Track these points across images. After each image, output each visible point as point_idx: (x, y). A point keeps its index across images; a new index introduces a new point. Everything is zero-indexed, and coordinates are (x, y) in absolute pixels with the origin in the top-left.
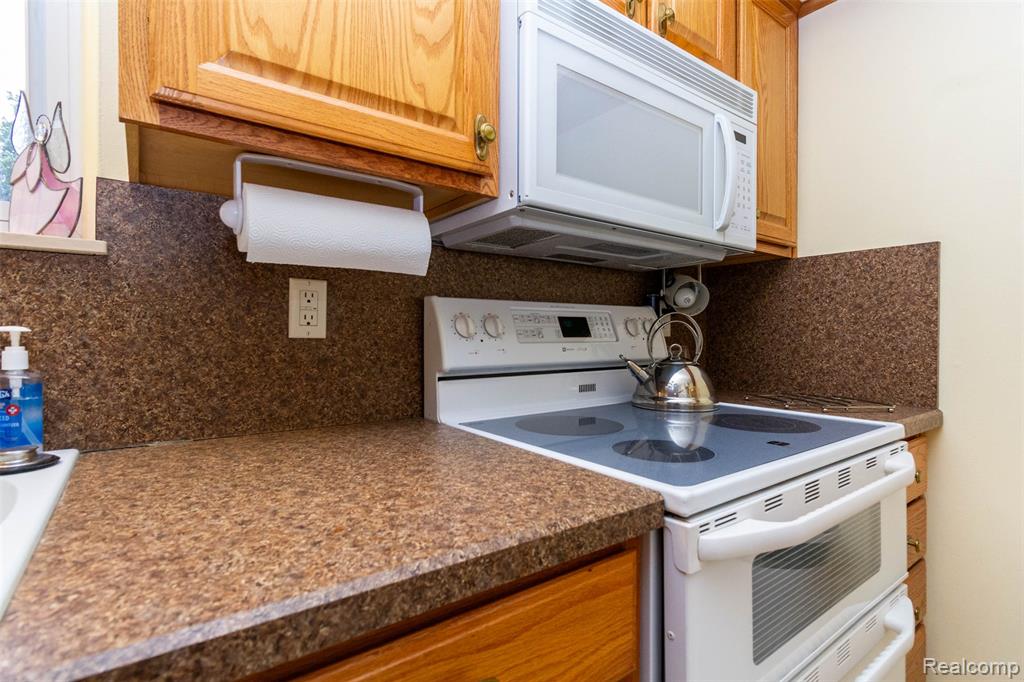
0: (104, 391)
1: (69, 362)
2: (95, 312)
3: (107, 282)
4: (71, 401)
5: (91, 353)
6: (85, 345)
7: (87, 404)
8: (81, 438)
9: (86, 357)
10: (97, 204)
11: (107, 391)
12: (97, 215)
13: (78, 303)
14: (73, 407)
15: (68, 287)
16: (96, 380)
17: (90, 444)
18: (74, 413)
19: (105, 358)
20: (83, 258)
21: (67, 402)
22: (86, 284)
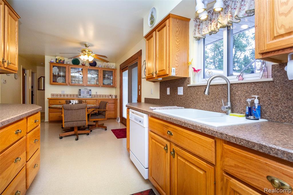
0: (273, 109)
1: (267, 103)
2: (271, 93)
3: (274, 86)
4: (267, 110)
5: (271, 101)
6: (270, 99)
7: (270, 111)
8: (269, 118)
9: (270, 102)
10: (272, 70)
11: (274, 109)
12: (272, 72)
13: (268, 91)
14: (267, 111)
15: (266, 88)
16: (272, 107)
17: (271, 120)
18: (267, 113)
19: (274, 102)
20: (269, 82)
21: (266, 110)
22: (270, 87)
